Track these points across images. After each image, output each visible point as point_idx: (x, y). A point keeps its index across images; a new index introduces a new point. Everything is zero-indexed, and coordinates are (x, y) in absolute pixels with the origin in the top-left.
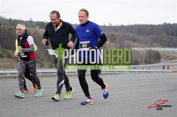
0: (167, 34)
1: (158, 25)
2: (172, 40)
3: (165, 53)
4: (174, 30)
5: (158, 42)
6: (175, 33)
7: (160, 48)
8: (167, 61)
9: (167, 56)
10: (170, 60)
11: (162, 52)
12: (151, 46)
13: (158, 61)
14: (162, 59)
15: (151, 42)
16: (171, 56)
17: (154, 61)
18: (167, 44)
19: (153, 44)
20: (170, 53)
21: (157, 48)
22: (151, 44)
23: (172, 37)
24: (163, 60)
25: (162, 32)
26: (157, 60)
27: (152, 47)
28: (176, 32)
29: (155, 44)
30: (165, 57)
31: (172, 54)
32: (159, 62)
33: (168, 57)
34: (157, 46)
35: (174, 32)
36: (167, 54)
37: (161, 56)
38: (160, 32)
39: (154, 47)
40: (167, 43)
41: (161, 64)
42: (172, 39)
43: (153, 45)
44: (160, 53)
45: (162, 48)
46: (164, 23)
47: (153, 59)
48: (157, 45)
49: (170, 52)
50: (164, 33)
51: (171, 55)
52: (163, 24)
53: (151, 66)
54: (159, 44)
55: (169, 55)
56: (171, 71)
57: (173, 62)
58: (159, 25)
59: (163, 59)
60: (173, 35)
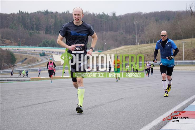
0: (24, 27)
1: (10, 14)
2: (31, 36)
3: (22, 54)
4: (33, 22)
5: (11, 38)
6: (35, 26)
7: (15, 47)
8: (25, 65)
9: (24, 58)
10: (28, 64)
11: (17, 53)
12: (2, 44)
13: (12, 65)
14: (17, 63)
15: (1, 39)
16: (30, 59)
17: (6, 65)
18: (25, 41)
19: (5, 41)
20: (28, 54)
21: (10, 46)
22: (2, 41)
23: (31, 32)
24: (19, 64)
25: (17, 25)
26: (10, 64)
27: (3, 46)
28: (36, 24)
29: (8, 41)
30: (21, 59)
31: (32, 55)
32: (14, 66)
33: (26, 59)
34: (11, 44)
35: (34, 24)
36: (24, 55)
37: (16, 57)
38: (15, 25)
39: (5, 46)
40: (24, 39)
41: (17, 70)
42: (31, 34)
43: (4, 43)
44: (14, 53)
45: (18, 47)
46: (20, 12)
47: (5, 62)
48: (10, 42)
49: (29, 52)
50: (20, 25)
51: (30, 57)
52: (18, 13)
53: (2, 72)
54: (13, 42)
55: (27, 57)
56: (30, 79)
57: (32, 67)
58: (13, 15)
59: (19, 62)
60: (32, 29)
